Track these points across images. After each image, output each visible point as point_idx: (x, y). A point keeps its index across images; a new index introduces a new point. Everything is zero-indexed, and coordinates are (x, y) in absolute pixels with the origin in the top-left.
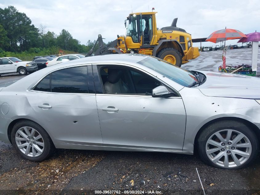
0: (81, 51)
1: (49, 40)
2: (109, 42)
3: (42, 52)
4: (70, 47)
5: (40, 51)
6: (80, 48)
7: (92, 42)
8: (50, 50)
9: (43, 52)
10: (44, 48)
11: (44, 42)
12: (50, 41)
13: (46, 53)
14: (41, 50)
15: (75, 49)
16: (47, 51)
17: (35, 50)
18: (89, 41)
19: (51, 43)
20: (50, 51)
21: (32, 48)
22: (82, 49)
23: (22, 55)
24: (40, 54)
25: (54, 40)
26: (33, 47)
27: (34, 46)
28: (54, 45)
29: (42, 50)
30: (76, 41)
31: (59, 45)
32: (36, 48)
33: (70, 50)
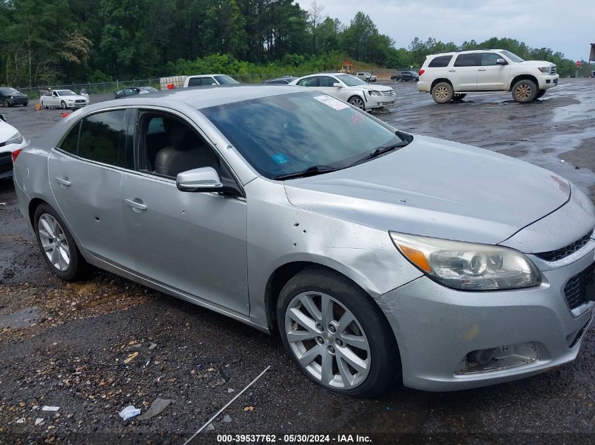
0: (394, 63)
1: (327, 37)
2: (466, 42)
3: (308, 64)
4: (369, 53)
5: (304, 62)
6: (391, 57)
7: (423, 42)
8: (325, 59)
9: (310, 64)
10: (314, 55)
11: (316, 41)
12: (328, 40)
13: (315, 66)
14: (306, 59)
15: (379, 58)
16: (318, 63)
17: (295, 58)
18: (416, 39)
19: (329, 43)
20: (324, 63)
21: (290, 56)
22: (396, 59)
23: (267, 69)
24: (303, 67)
25: (337, 38)
26: (291, 54)
27: (295, 50)
28: (335, 49)
29: (309, 59)
30: (385, 40)
31: (345, 50)
32: (296, 55)
33: (367, 62)
